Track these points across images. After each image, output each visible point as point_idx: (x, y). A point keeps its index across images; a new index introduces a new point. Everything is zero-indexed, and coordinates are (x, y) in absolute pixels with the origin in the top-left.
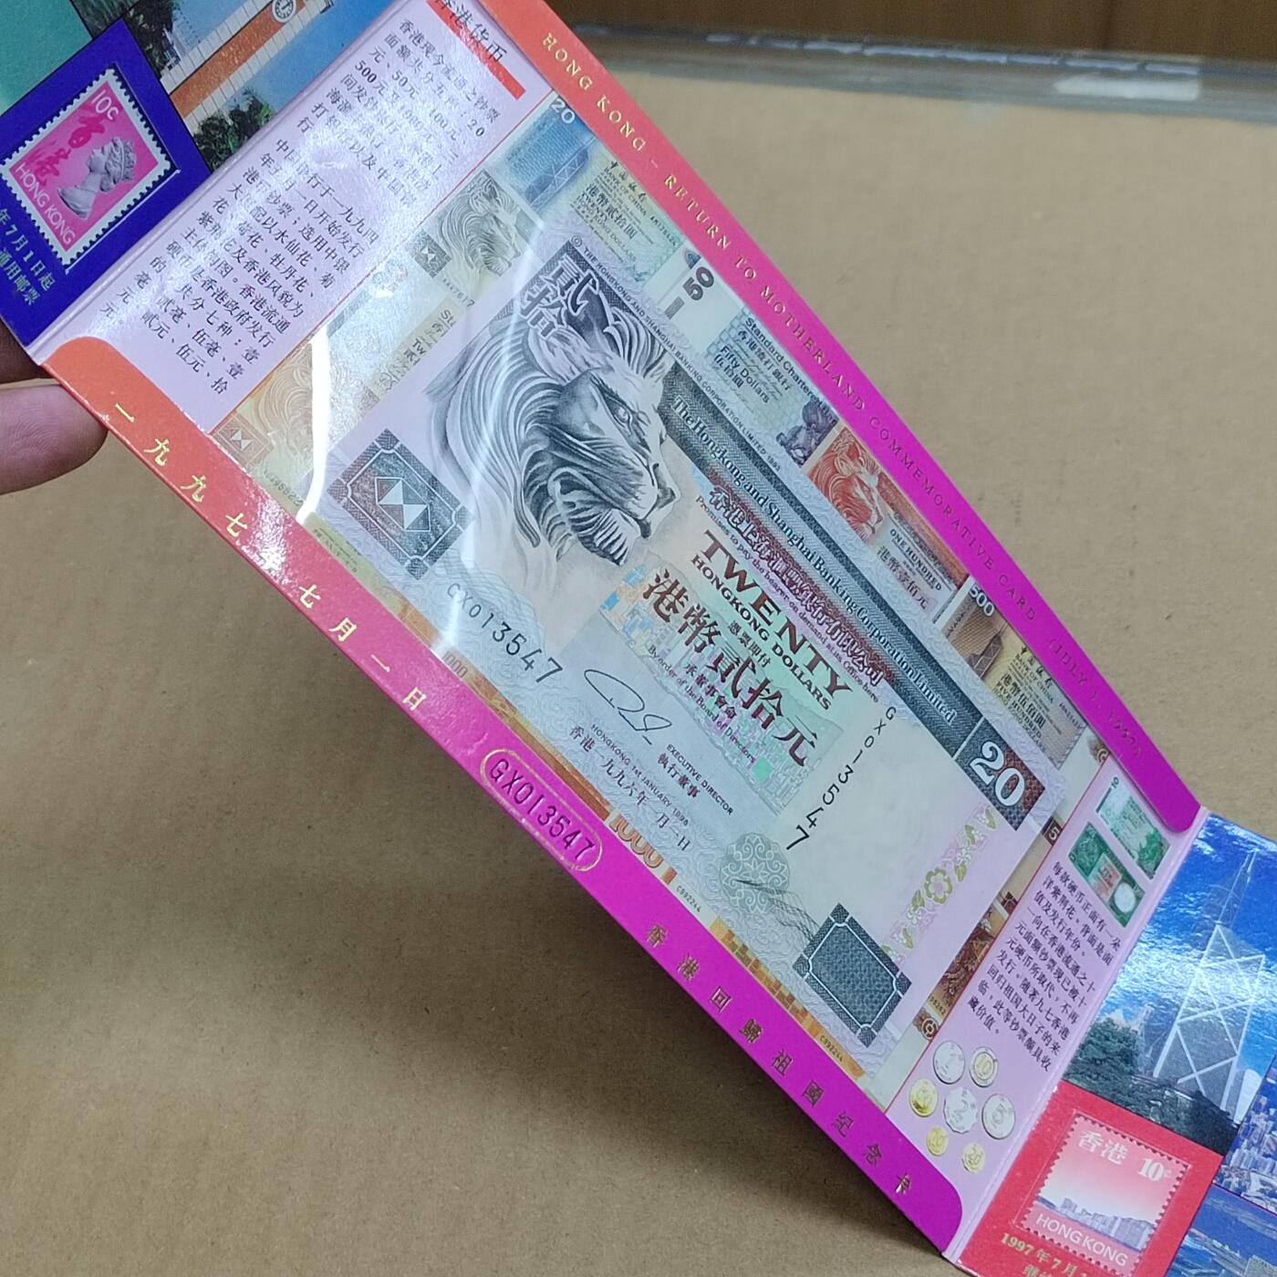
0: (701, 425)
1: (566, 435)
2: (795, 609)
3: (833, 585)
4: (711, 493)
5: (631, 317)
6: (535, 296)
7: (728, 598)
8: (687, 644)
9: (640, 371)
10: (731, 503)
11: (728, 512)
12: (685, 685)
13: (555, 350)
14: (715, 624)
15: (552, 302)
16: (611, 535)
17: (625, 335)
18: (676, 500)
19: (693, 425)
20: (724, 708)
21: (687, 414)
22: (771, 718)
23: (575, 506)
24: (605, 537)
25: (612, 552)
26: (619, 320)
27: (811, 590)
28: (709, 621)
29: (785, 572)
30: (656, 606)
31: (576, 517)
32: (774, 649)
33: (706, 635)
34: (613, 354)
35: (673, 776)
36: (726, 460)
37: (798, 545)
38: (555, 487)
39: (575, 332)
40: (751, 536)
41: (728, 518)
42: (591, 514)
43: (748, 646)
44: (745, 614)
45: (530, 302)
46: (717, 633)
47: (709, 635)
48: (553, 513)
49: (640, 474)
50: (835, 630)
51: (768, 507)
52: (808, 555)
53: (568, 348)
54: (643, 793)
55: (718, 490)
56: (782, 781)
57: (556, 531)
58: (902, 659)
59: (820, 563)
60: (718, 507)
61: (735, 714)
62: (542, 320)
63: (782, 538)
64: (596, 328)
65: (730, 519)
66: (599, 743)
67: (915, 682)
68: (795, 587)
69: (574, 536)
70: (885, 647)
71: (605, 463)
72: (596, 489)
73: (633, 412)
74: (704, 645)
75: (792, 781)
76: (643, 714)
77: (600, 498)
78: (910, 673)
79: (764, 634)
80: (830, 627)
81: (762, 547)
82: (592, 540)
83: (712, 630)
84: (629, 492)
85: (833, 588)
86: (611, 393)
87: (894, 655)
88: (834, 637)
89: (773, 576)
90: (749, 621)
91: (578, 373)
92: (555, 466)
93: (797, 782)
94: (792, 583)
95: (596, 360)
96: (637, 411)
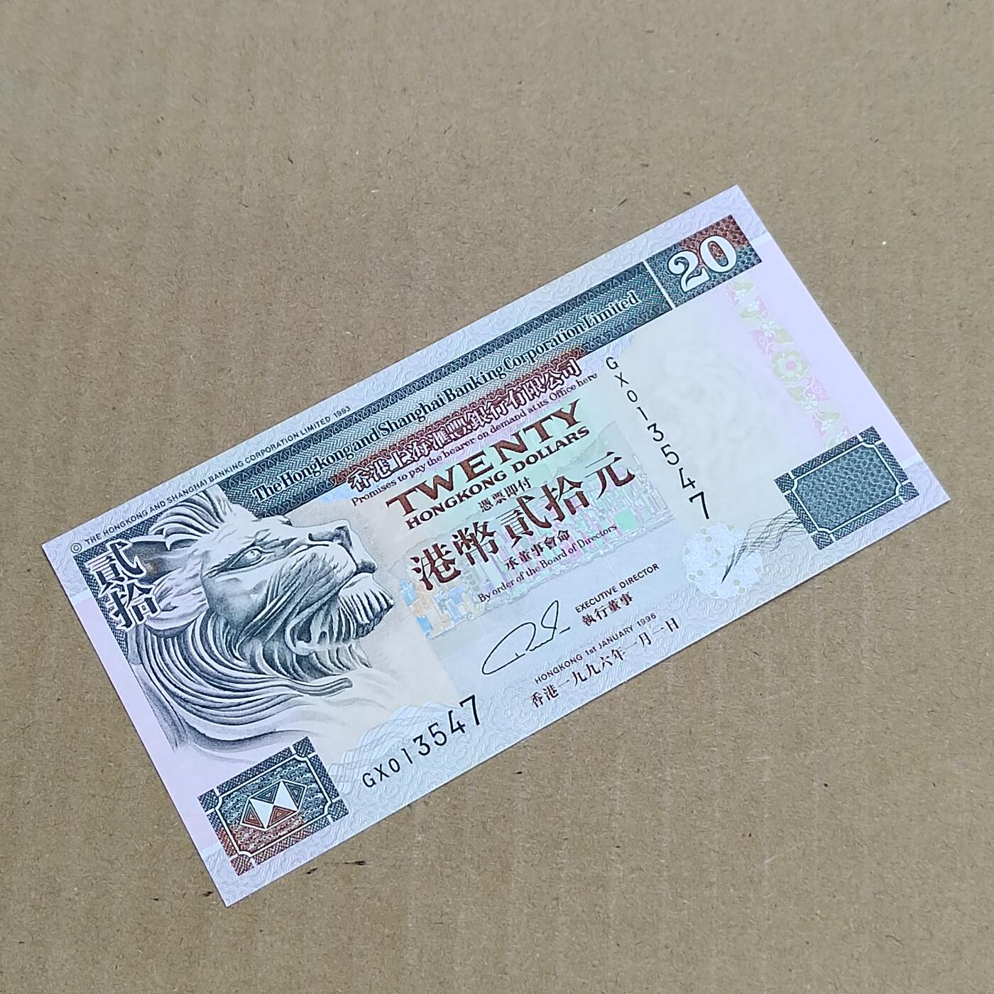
0: (285, 477)
1: (255, 620)
2: (485, 435)
3: (474, 387)
4: (352, 488)
5: (163, 516)
6: (116, 608)
7: (455, 502)
8: (486, 560)
9: (217, 524)
10: (367, 469)
11: (375, 475)
12: (525, 575)
13: (173, 605)
14: (476, 524)
15: (127, 592)
16: (363, 605)
17: (179, 528)
18: (348, 527)
19: (283, 485)
20: (557, 541)
21: (270, 488)
22: (580, 495)
23: (325, 633)
24: (362, 612)
25: (379, 610)
26: (163, 529)
27: (473, 412)
28: (472, 530)
29: (448, 434)
30: (442, 580)
31: (335, 635)
32: (517, 470)
33: (483, 537)
34: (194, 546)
35: (606, 615)
36: (325, 461)
37: (426, 413)
38: (302, 647)
39: (162, 578)
40: (404, 460)
41: (380, 478)
42: (338, 618)
43: (506, 497)
44: (476, 489)
45: (120, 615)
46: (485, 526)
47: (485, 534)
48: (325, 657)
49: (314, 556)
50: (516, 399)
51: (381, 432)
52: (438, 404)
53: (175, 591)
54: (613, 651)
55: (351, 480)
56: (642, 503)
57: (343, 660)
58: (564, 334)
59: (450, 395)
60: (367, 485)
61: (566, 532)
62: (141, 609)
63: (415, 427)
64: (163, 557)
65: (382, 476)
66: (553, 681)
67: (590, 327)
68: (464, 428)
69: (353, 642)
70: (547, 349)
71: (293, 588)
72: (315, 606)
73: (253, 545)
74: (492, 542)
75: (646, 492)
76: (539, 626)
77: (324, 604)
78: (580, 330)
79: (500, 477)
80: (512, 403)
81: (418, 451)
82: (362, 625)
83: (481, 529)
84: (327, 574)
85: (476, 386)
86: (229, 561)
87: (558, 342)
88: (523, 402)
89: (447, 449)
90: (483, 487)
91: (201, 589)
92: (282, 640)
93: (648, 488)
94: (460, 430)
95: (193, 566)
96: (253, 540)
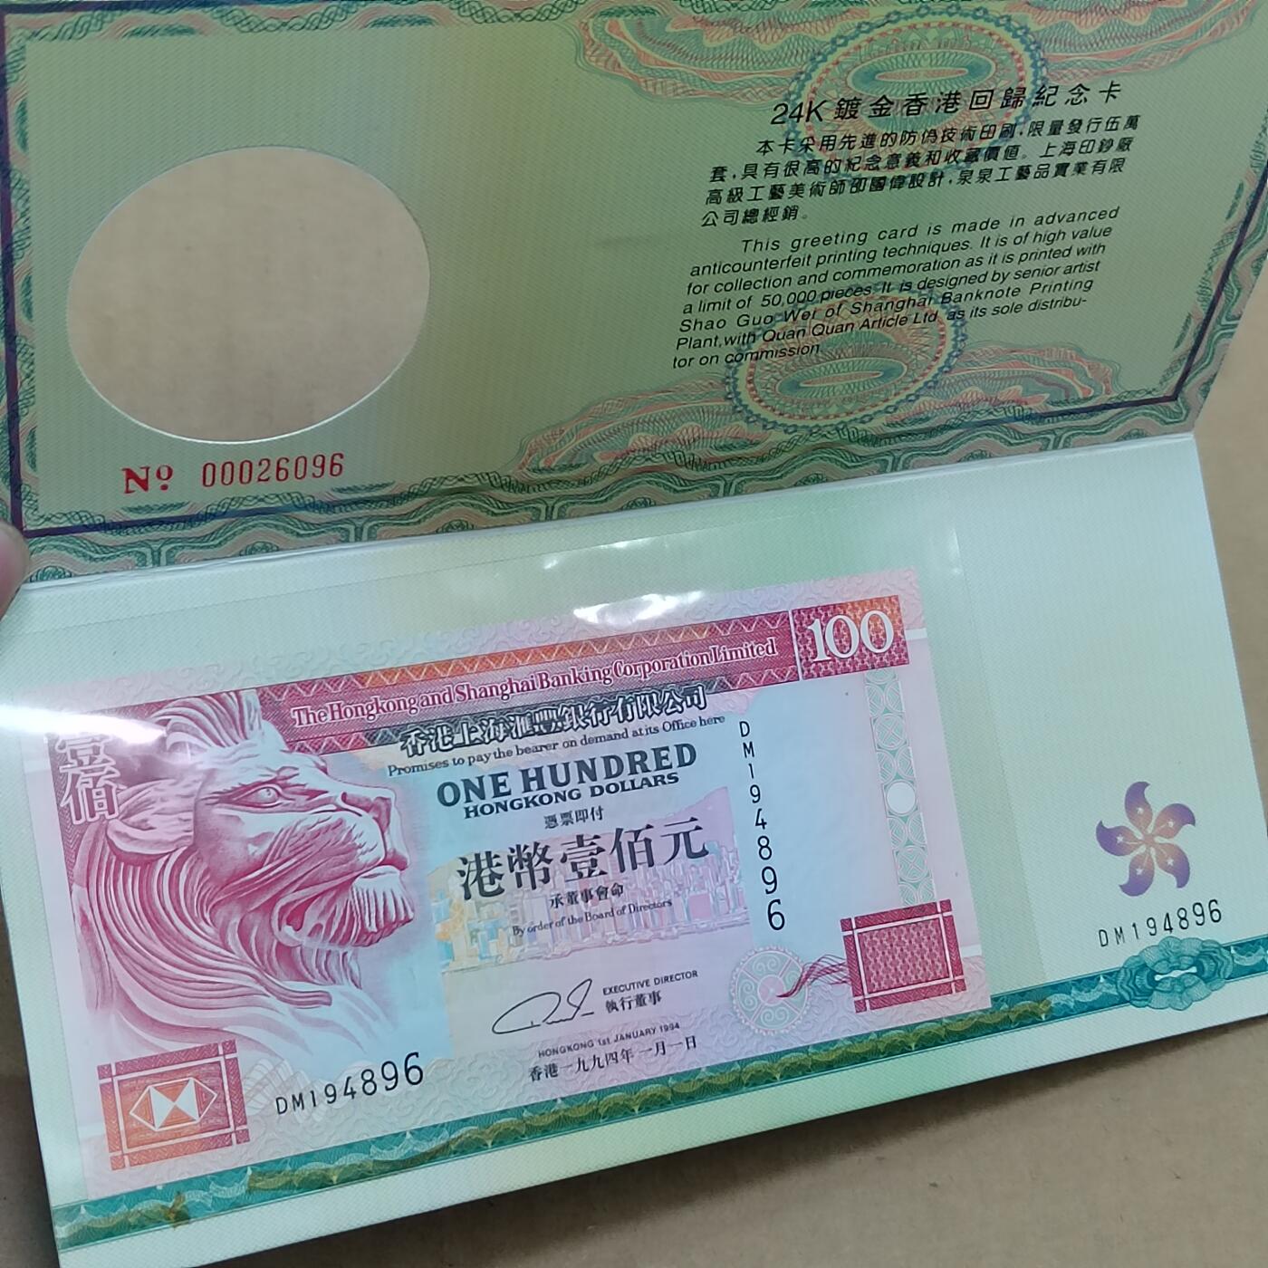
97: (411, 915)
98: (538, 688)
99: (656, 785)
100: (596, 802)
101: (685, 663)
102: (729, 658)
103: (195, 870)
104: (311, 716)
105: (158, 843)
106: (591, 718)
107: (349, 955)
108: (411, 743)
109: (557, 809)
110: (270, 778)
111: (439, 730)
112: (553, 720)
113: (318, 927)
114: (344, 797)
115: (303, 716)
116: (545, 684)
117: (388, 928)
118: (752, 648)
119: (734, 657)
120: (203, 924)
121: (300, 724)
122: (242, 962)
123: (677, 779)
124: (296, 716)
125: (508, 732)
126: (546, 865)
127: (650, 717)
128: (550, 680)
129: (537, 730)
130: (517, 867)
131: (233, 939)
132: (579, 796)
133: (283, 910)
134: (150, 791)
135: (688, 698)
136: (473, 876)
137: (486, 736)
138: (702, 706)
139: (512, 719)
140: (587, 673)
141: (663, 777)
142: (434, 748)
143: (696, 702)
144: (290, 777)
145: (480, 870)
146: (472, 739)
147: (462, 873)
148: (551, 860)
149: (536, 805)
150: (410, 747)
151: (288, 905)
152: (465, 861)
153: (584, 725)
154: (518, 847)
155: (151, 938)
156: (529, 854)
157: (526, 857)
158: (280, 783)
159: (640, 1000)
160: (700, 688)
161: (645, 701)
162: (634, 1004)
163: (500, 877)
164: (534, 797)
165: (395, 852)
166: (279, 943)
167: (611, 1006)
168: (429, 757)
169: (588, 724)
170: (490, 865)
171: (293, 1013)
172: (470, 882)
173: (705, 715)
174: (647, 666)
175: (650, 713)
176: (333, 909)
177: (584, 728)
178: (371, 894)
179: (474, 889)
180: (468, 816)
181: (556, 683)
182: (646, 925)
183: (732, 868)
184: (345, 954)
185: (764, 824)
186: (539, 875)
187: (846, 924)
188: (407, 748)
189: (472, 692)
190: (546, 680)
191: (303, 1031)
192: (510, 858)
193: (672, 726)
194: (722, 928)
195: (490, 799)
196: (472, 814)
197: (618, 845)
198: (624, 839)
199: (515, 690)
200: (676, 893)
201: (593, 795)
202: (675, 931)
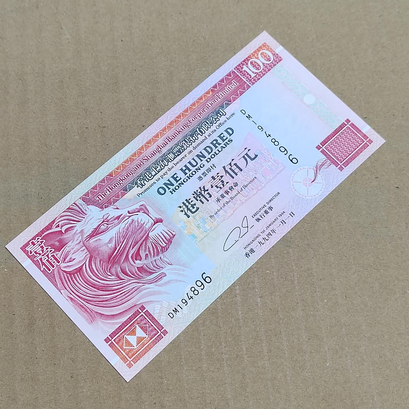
97: (174, 233)
98: (169, 143)
99: (226, 146)
100: (210, 164)
101: (210, 106)
102: (223, 95)
103: (96, 262)
104: (102, 196)
105: (80, 262)
106: (192, 140)
107: (162, 257)
108: (139, 184)
109: (199, 173)
110: (102, 221)
111: (145, 174)
112: (180, 149)
113: (147, 255)
114: (129, 212)
115: (100, 197)
116: (170, 140)
117: (170, 241)
118: (229, 87)
119: (225, 94)
120: (109, 277)
121: (100, 200)
122: (130, 280)
123: (232, 140)
124: (98, 199)
125: (168, 161)
126: (208, 192)
127: (210, 128)
128: (170, 138)
129: (177, 155)
130: (198, 198)
131: (122, 275)
132: (204, 165)
133: (132, 257)
134: (67, 249)
135: (218, 115)
136: (186, 210)
137: (162, 167)
138: (224, 114)
139: (167, 156)
140: (181, 128)
141: (227, 143)
142: (148, 181)
143: (222, 114)
144: (108, 217)
145: (187, 207)
146: (158, 170)
147: (182, 211)
148: (208, 190)
149: (192, 176)
150: (140, 185)
151: (133, 255)
152: (180, 207)
153: (191, 144)
154: (195, 192)
155: (95, 291)
156: (199, 192)
157: (199, 194)
158: (106, 221)
159: (266, 212)
160: (220, 109)
161: (205, 125)
162: (265, 215)
163: (195, 204)
164: (190, 175)
165: (156, 218)
166: (137, 268)
167: (258, 220)
168: (148, 184)
169: (192, 143)
170: (189, 203)
171: (156, 285)
172: (186, 212)
173: (228, 116)
174: (198, 114)
175: (209, 127)
176: (148, 247)
177: (191, 145)
178: (157, 235)
179: (189, 213)
180: (172, 193)
181: (173, 138)
182: (252, 189)
183: (269, 155)
184: (161, 258)
185: (269, 135)
186: (207, 196)
187: (318, 148)
188: (139, 186)
189: (148, 157)
190: (169, 138)
191: (162, 289)
192: (194, 197)
193: (219, 126)
194: (278, 174)
195: (176, 184)
196: (173, 192)
197: (226, 172)
198: (227, 169)
199: (161, 148)
200: (255, 173)
201: (208, 162)
202: (263, 185)
